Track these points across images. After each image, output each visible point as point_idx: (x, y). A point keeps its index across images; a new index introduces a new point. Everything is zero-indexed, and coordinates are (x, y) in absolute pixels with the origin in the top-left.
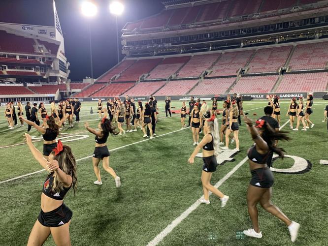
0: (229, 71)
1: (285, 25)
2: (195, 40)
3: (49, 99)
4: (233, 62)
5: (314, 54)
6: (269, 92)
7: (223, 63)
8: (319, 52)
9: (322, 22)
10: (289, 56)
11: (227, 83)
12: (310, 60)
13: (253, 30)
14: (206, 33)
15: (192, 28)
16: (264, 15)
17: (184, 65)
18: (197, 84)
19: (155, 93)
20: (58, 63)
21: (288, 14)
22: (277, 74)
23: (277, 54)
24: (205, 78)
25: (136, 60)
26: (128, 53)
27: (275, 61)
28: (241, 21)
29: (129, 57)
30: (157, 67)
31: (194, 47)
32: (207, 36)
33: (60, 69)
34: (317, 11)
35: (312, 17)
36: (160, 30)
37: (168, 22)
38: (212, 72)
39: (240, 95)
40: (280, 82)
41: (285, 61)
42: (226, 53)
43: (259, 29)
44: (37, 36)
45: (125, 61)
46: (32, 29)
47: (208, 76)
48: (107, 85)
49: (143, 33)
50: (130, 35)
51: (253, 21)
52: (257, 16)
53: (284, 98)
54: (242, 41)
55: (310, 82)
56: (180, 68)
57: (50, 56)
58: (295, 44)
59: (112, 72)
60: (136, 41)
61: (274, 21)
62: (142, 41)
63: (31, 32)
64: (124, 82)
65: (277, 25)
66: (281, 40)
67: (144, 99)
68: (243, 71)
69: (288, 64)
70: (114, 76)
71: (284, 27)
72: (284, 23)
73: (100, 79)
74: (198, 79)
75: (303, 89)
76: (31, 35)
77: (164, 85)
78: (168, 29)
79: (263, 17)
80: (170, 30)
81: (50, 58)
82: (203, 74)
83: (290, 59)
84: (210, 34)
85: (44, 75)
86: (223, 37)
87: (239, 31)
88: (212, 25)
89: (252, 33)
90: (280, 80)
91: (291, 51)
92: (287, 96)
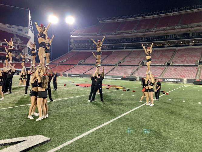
0: (135, 62)
1: (171, 37)
2: (115, 42)
3: (17, 72)
4: (138, 57)
5: (188, 55)
6: (158, 77)
7: (131, 57)
8: (192, 54)
9: (194, 36)
10: (173, 55)
11: (132, 69)
12: (186, 59)
13: (151, 38)
14: (123, 38)
15: (114, 34)
16: (158, 30)
17: (108, 56)
18: (114, 69)
19: (86, 72)
20: (27, 50)
21: (173, 30)
22: (165, 66)
23: (165, 53)
24: (119, 65)
25: (78, 52)
26: (74, 47)
27: (163, 58)
28: (144, 32)
29: (74, 50)
30: (91, 57)
31: (115, 46)
32: (123, 40)
33: (28, 54)
34: (191, 29)
35: (188, 32)
36: (95, 35)
37: (100, 30)
38: (124, 62)
39: (139, 77)
40: (166, 71)
41: (170, 58)
42: (134, 51)
43: (155, 38)
44: (16, 32)
45: (71, 52)
46: (13, 28)
47: (121, 64)
48: (57, 65)
49: (84, 36)
50: (75, 36)
51: (151, 33)
52: (154, 30)
53: (167, 81)
55: (185, 72)
56: (105, 58)
57: (22, 45)
58: (177, 48)
59: (62, 58)
60: (79, 40)
61: (165, 33)
62: (83, 40)
63: (12, 29)
64: (68, 64)
65: (166, 36)
66: (168, 45)
67: (78, 76)
68: (143, 62)
69: (172, 60)
70: (63, 60)
72: (171, 35)
73: (54, 62)
74: (115, 65)
75: (180, 76)
76: (13, 31)
77: (93, 68)
78: (99, 34)
79: (157, 31)
80: (101, 35)
81: (22, 46)
82: (118, 63)
83: (173, 57)
84: (125, 39)
85: (17, 56)
86: (133, 41)
87: (143, 38)
88: (126, 34)
89: (150, 40)
90: (166, 69)
91: (174, 52)
92: (169, 80)
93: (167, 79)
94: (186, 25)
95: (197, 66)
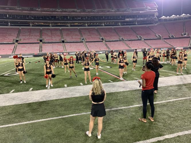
0: (32, 40)
4: (31, 35)
6: (64, 52)
7: (24, 35)
8: (73, 33)
9: (71, 19)
12: (72, 37)
13: (38, 17)
14: (6, 14)
21: (55, 12)
23: (54, 32)
27: (55, 36)
34: (69, 13)
35: (66, 16)
41: (61, 36)
42: (22, 29)
43: (41, 17)
47: (20, 42)
51: (38, 12)
52: (39, 10)
54: (31, 22)
58: (61, 28)
65: (50, 17)
66: (52, 25)
68: (41, 40)
69: (63, 38)
71: (54, 18)
72: (54, 16)
74: (13, 44)
79: (43, 11)
82: (15, 41)
83: (63, 35)
84: (8, 15)
86: (18, 18)
87: (29, 16)
88: (10, 9)
89: (37, 19)
90: (64, 45)
91: (60, 31)
92: (73, 53)
93: (71, 52)
94: (65, 9)
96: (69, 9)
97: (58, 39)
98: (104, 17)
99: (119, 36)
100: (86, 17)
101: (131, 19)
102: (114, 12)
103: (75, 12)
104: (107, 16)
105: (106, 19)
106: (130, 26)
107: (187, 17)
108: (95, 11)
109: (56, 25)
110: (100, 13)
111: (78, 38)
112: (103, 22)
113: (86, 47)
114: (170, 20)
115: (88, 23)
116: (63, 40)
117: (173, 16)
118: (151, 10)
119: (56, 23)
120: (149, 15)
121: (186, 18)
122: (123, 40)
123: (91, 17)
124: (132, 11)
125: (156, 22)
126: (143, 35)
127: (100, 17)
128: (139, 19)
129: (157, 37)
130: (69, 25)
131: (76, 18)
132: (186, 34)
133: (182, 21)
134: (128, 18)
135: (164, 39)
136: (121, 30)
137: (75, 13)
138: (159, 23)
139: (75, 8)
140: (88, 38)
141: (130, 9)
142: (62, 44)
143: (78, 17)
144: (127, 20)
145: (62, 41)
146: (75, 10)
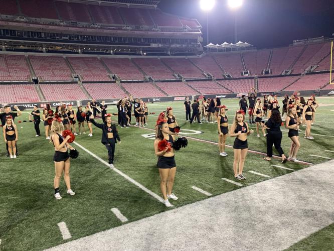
6: (40, 101)
8: (55, 65)
9: (48, 38)
10: (29, 66)
12: (53, 72)
21: (14, 22)
22: (31, 83)
27: (17, 70)
34: (44, 27)
35: (39, 31)
41: (28, 70)
58: (27, 54)
65: (2, 31)
69: (34, 73)
71: (11, 35)
72: (11, 31)
75: (69, 98)
90: (38, 89)
91: (27, 61)
93: (56, 103)
94: (34, 19)
95: (76, 83)
96: (42, 19)
97: (23, 76)
98: (112, 38)
99: (145, 74)
100: (78, 36)
101: (160, 45)
102: (131, 30)
103: (56, 25)
104: (119, 38)
105: (117, 42)
106: (159, 57)
107: (244, 46)
108: (96, 26)
109: (14, 48)
110: (105, 31)
111: (65, 75)
112: (111, 48)
113: (84, 93)
114: (220, 50)
115: (82, 48)
116: (35, 78)
117: (225, 43)
118: (192, 31)
119: (16, 44)
120: (189, 40)
121: (243, 48)
122: (153, 81)
123: (89, 36)
124: (162, 31)
125: (200, 53)
126: (183, 73)
127: (106, 39)
128: (173, 46)
129: (205, 76)
130: (44, 49)
131: (57, 36)
132: (247, 73)
133: (238, 52)
134: (156, 43)
135: (217, 80)
136: (145, 63)
137: (57, 27)
138: (204, 54)
139: (57, 18)
140: (87, 76)
141: (158, 27)
142: (34, 86)
143: (64, 36)
144: (154, 45)
145: (33, 80)
146: (57, 21)
